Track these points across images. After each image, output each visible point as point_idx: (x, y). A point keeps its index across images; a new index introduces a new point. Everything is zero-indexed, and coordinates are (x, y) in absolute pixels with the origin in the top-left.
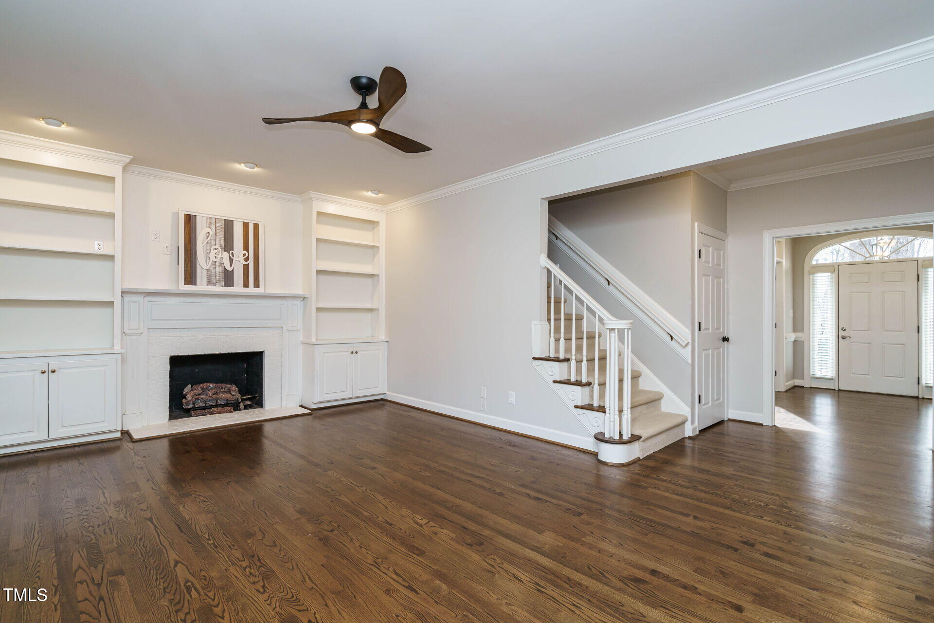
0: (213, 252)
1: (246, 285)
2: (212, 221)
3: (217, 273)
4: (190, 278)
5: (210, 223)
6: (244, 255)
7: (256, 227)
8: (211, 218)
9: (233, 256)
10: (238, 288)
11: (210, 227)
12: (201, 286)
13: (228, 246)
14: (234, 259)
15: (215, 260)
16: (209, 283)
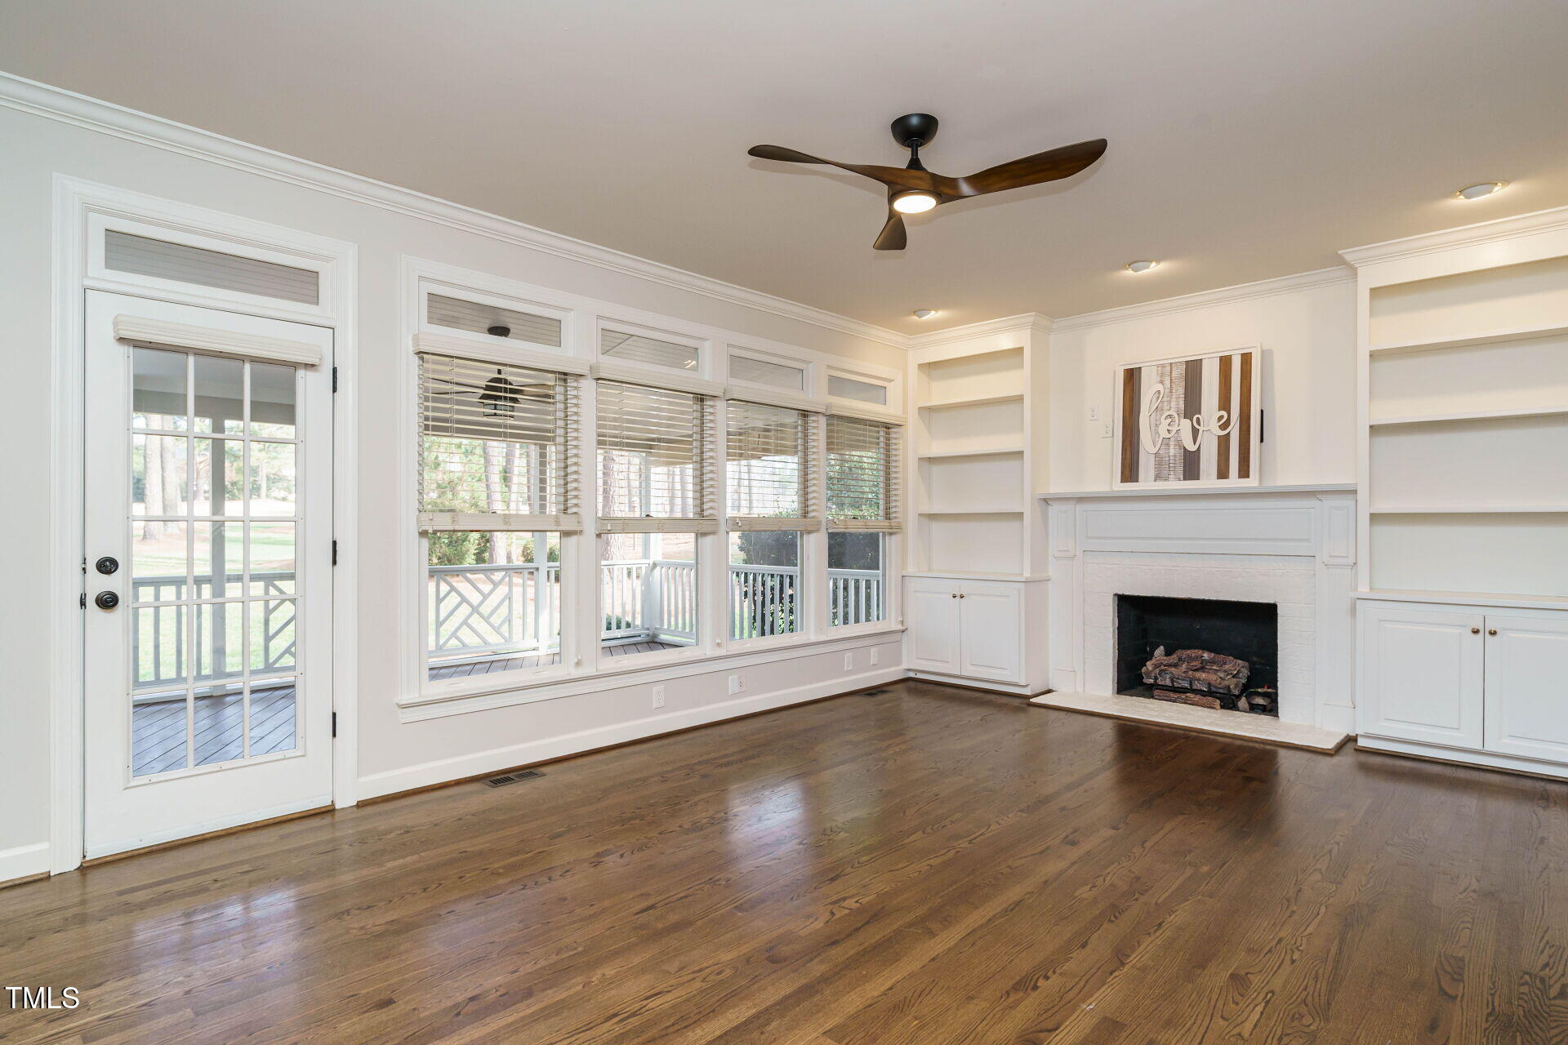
0: (1165, 423)
1: (1223, 474)
2: (1165, 370)
3: (1171, 458)
4: (1130, 471)
5: (1162, 375)
6: (1221, 418)
7: (1246, 359)
8: (1163, 366)
9: (1199, 424)
10: (1208, 480)
11: (1162, 382)
12: (1146, 483)
13: (1192, 407)
14: (1201, 429)
15: (1168, 436)
16: (1158, 477)
